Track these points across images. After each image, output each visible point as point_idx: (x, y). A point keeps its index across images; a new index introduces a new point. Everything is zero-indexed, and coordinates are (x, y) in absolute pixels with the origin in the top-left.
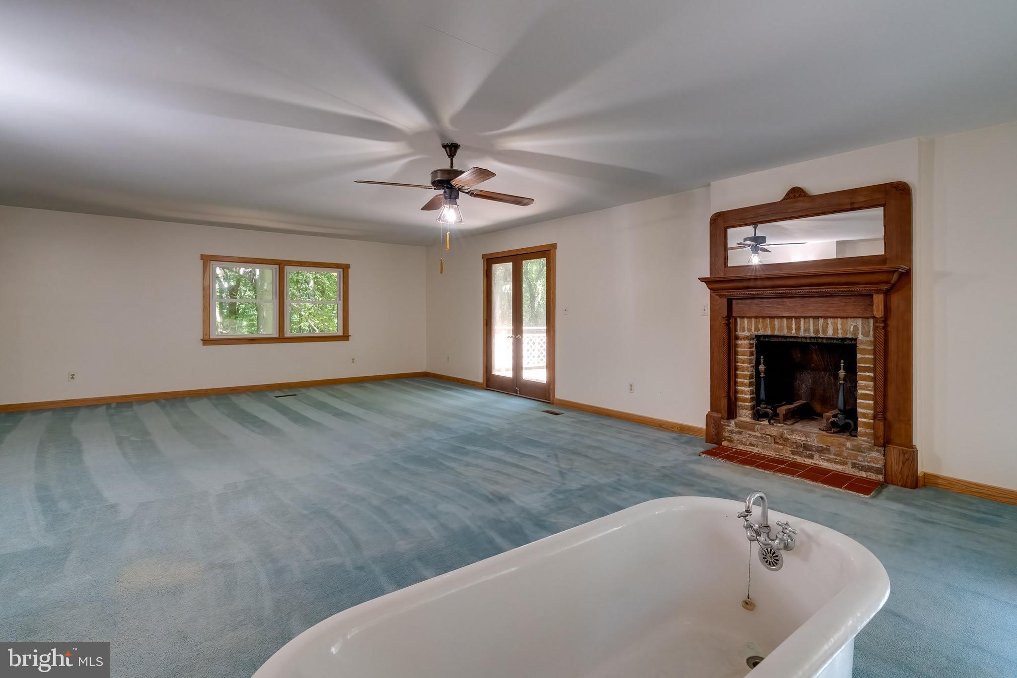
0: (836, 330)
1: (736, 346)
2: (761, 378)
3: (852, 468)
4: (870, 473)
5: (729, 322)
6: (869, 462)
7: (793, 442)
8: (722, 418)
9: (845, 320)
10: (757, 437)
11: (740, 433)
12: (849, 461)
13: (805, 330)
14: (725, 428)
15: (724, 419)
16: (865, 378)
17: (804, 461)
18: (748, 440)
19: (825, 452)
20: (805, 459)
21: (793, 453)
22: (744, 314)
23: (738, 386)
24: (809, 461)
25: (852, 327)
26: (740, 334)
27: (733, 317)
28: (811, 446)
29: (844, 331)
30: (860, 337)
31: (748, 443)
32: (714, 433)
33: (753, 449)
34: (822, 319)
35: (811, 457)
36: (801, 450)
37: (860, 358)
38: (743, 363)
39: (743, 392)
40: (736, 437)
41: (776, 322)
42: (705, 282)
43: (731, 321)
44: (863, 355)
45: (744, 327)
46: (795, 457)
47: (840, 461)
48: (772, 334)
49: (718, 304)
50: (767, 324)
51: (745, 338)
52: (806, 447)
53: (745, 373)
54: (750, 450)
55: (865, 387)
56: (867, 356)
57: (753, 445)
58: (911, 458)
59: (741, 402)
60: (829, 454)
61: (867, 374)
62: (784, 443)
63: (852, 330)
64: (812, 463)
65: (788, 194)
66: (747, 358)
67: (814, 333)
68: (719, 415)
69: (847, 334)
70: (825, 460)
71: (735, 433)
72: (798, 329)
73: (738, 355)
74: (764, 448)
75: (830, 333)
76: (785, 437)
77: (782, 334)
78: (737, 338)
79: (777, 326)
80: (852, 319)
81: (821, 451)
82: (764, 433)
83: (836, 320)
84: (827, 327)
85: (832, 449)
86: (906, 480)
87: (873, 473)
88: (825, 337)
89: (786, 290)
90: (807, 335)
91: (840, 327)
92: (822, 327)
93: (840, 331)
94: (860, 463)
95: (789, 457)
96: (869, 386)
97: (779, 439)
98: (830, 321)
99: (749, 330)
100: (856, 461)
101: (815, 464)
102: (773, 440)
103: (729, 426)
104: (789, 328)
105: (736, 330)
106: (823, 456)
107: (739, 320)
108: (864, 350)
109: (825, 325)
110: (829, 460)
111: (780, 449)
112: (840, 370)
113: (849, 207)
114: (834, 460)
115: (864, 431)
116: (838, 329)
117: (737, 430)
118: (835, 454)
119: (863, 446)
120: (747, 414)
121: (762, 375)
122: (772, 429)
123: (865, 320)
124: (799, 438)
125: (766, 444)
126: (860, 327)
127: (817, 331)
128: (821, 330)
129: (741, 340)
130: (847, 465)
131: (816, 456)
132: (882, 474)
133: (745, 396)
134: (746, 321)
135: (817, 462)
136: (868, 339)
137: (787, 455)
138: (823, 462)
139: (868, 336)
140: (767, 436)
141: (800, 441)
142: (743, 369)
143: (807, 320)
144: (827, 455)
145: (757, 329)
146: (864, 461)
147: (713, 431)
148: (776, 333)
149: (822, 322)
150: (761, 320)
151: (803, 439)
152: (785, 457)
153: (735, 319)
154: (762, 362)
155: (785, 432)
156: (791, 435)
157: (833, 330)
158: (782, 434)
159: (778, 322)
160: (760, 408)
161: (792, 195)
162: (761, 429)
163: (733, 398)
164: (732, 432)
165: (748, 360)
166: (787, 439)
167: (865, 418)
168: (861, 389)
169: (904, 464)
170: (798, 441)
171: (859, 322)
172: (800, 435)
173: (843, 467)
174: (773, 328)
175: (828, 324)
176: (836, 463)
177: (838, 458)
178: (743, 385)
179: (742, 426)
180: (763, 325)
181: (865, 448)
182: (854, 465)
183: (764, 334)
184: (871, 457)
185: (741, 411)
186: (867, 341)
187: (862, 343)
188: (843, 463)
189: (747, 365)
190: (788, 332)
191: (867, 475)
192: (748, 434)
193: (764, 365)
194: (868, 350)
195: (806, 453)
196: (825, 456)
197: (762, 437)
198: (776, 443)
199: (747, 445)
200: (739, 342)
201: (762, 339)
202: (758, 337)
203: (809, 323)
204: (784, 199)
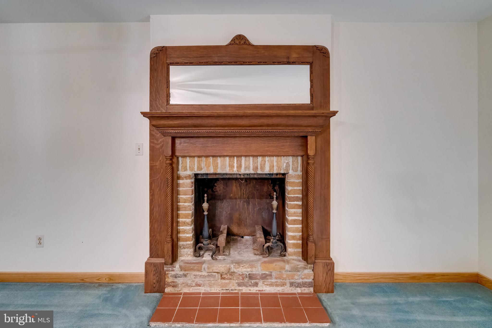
0: (272, 167)
1: (178, 185)
2: (204, 215)
3: (290, 287)
4: (304, 288)
5: (173, 162)
6: (302, 279)
7: (239, 275)
8: (165, 264)
9: (279, 157)
10: (204, 277)
11: (185, 276)
12: (288, 282)
13: (246, 168)
14: (168, 274)
15: (167, 265)
16: (294, 207)
17: (250, 290)
18: (193, 281)
19: (268, 277)
20: (250, 288)
21: (239, 285)
22: (188, 152)
23: (179, 226)
24: (254, 290)
25: (285, 164)
26: (182, 173)
27: (176, 156)
28: (256, 274)
29: (279, 167)
30: (291, 172)
31: (194, 284)
32: (154, 281)
33: (199, 289)
34: (261, 158)
35: (256, 285)
36: (246, 280)
37: (291, 190)
38: (184, 202)
39: (184, 232)
40: (180, 281)
41: (219, 160)
42: (148, 118)
43: (174, 160)
44: (293, 187)
45: (186, 166)
46: (240, 288)
47: (280, 283)
48: (215, 172)
49: (159, 142)
50: (210, 162)
51: (187, 177)
52: (251, 277)
53: (187, 212)
54: (196, 291)
55: (294, 214)
56: (295, 188)
57: (199, 285)
58: (332, 269)
59: (184, 241)
60: (271, 279)
61: (296, 203)
62: (231, 277)
63: (285, 166)
64: (256, 291)
65: (233, 40)
66: (188, 198)
67: (253, 170)
68: (162, 260)
69: (281, 170)
70: (267, 285)
71: (179, 277)
72: (239, 166)
73: (179, 195)
74: (210, 286)
75: (267, 170)
76: (232, 271)
77: (224, 172)
78: (179, 178)
79: (219, 165)
80: (285, 157)
81: (264, 277)
82: (211, 271)
83: (272, 158)
84: (265, 164)
85: (274, 274)
86: (329, 287)
87: (306, 287)
88: (263, 173)
89: (240, 129)
90: (247, 172)
91: (275, 164)
92: (261, 165)
93: (275, 168)
94: (296, 281)
95: (236, 290)
96: (298, 213)
97: (226, 274)
98: (267, 159)
99: (192, 169)
100: (293, 280)
101: (259, 291)
102: (220, 276)
103: (173, 270)
104: (231, 166)
105: (178, 170)
106: (266, 282)
107: (180, 159)
108: (293, 183)
109: (263, 163)
110: (271, 285)
111: (226, 283)
112: (273, 201)
113: (285, 60)
114: (276, 283)
115: (293, 251)
116: (273, 166)
117: (182, 273)
118: (276, 278)
119: (299, 266)
120: (189, 253)
121: (206, 213)
122: (219, 266)
123: (294, 158)
124: (245, 270)
125: (213, 282)
126: (291, 164)
127: (256, 168)
128: (259, 168)
129: (183, 179)
130: (286, 285)
131: (260, 283)
132: (312, 286)
133: (187, 235)
134: (188, 160)
135: (261, 289)
136: (297, 173)
137: (233, 288)
138: (266, 287)
139: (296, 171)
140: (214, 274)
141: (246, 273)
142: (185, 208)
143: (247, 158)
144: (269, 280)
145: (200, 168)
146: (299, 279)
147: (153, 279)
148: (219, 171)
149: (261, 160)
150: (204, 159)
151: (249, 270)
152: (232, 290)
153: (178, 158)
154: (206, 200)
155: (232, 266)
156: (238, 268)
157: (270, 167)
158: (230, 269)
159: (221, 161)
160: (202, 245)
161: (237, 42)
162: (208, 268)
163: (175, 240)
164: (176, 276)
165: (190, 199)
166: (234, 272)
167: (294, 239)
168: (292, 216)
169: (327, 274)
170: (244, 273)
171: (290, 159)
172: (246, 266)
173: (283, 288)
174: (216, 167)
175: (265, 161)
176: (277, 285)
177: (279, 281)
178: (185, 224)
179: (185, 268)
180: (206, 164)
181: (301, 268)
182: (292, 284)
183: (207, 172)
184: (305, 274)
185: (182, 250)
186: (296, 175)
187: (292, 177)
188: (283, 285)
189: (189, 204)
190: (230, 170)
191: (302, 291)
192: (194, 275)
193: (207, 203)
194: (296, 182)
195: (251, 282)
196: (268, 282)
197: (209, 275)
198: (223, 278)
199: (193, 287)
200: (181, 181)
201: (200, 177)
202: (196, 175)
203: (249, 160)
204: (230, 44)
